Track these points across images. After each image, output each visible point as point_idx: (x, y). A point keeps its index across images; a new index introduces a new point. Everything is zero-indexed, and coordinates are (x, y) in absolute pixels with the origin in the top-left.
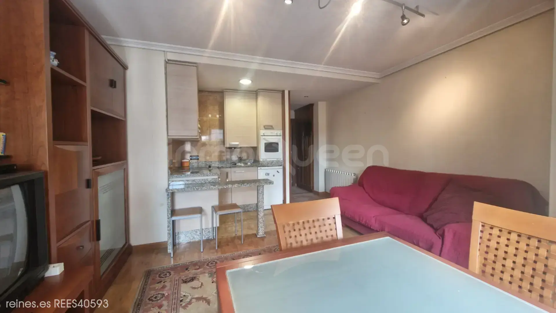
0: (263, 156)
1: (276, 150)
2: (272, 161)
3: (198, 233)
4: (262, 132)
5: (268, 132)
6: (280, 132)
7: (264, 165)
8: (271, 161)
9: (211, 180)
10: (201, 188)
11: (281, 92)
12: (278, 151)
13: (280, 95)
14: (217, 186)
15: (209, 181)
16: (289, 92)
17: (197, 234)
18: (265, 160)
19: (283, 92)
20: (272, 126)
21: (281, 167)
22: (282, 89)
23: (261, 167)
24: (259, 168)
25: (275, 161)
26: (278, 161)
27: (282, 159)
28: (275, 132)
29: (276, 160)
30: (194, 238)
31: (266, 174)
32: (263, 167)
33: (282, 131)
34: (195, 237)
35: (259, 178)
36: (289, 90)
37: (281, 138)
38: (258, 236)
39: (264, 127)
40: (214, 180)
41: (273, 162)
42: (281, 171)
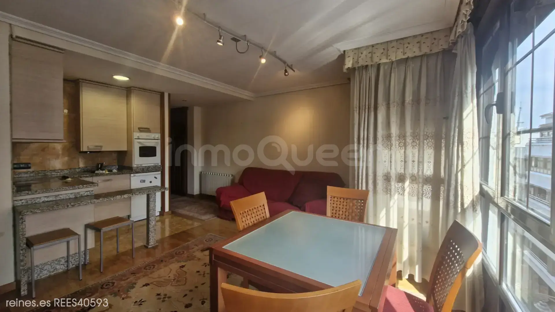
0: (138, 161)
1: (154, 155)
3: (63, 261)
4: (136, 135)
5: (144, 135)
6: (158, 136)
7: (138, 171)
8: (147, 167)
9: (84, 194)
10: (79, 204)
11: (160, 94)
12: (155, 155)
13: (158, 97)
14: (101, 199)
15: (81, 195)
16: (169, 95)
17: (61, 263)
18: (139, 166)
19: (162, 95)
20: (149, 129)
21: (160, 172)
22: (162, 90)
23: (135, 174)
24: (132, 175)
26: (156, 166)
27: (160, 164)
28: (152, 135)
29: (153, 165)
30: (56, 269)
31: (142, 181)
32: (138, 173)
33: (160, 134)
34: (58, 267)
35: (132, 188)
36: (170, 93)
37: (159, 141)
38: (149, 247)
39: (139, 128)
40: (89, 192)
41: (149, 167)
42: (159, 177)
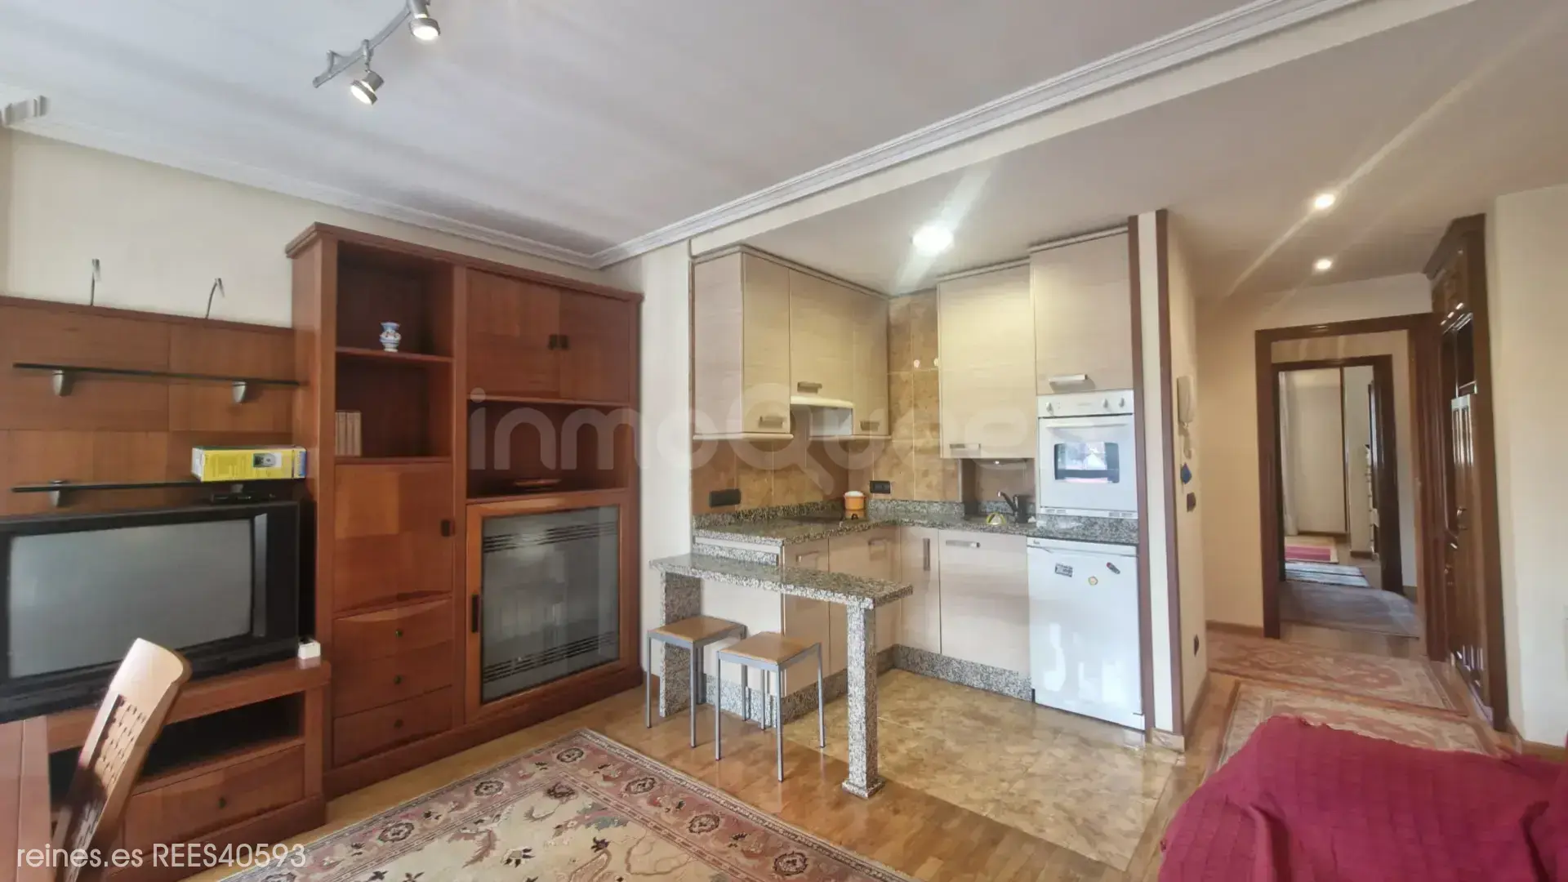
2: (1089, 518)
4: (1044, 403)
7: (1051, 532)
8: (1084, 520)
9: (763, 557)
11: (1123, 227)
13: (1117, 239)
15: (758, 559)
16: (1162, 217)
18: (1055, 512)
21: (1130, 550)
23: (1037, 540)
24: (1029, 541)
25: (1100, 522)
26: (1116, 521)
27: (1132, 516)
29: (1106, 515)
31: (1059, 570)
32: (1049, 538)
33: (1131, 393)
36: (1160, 207)
37: (1130, 421)
38: (844, 784)
41: (1092, 522)
42: (1129, 566)
